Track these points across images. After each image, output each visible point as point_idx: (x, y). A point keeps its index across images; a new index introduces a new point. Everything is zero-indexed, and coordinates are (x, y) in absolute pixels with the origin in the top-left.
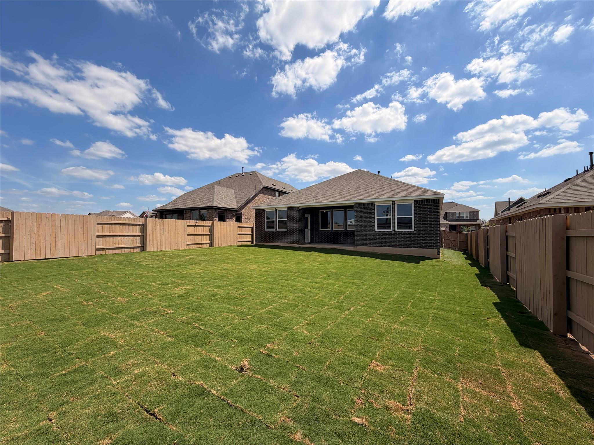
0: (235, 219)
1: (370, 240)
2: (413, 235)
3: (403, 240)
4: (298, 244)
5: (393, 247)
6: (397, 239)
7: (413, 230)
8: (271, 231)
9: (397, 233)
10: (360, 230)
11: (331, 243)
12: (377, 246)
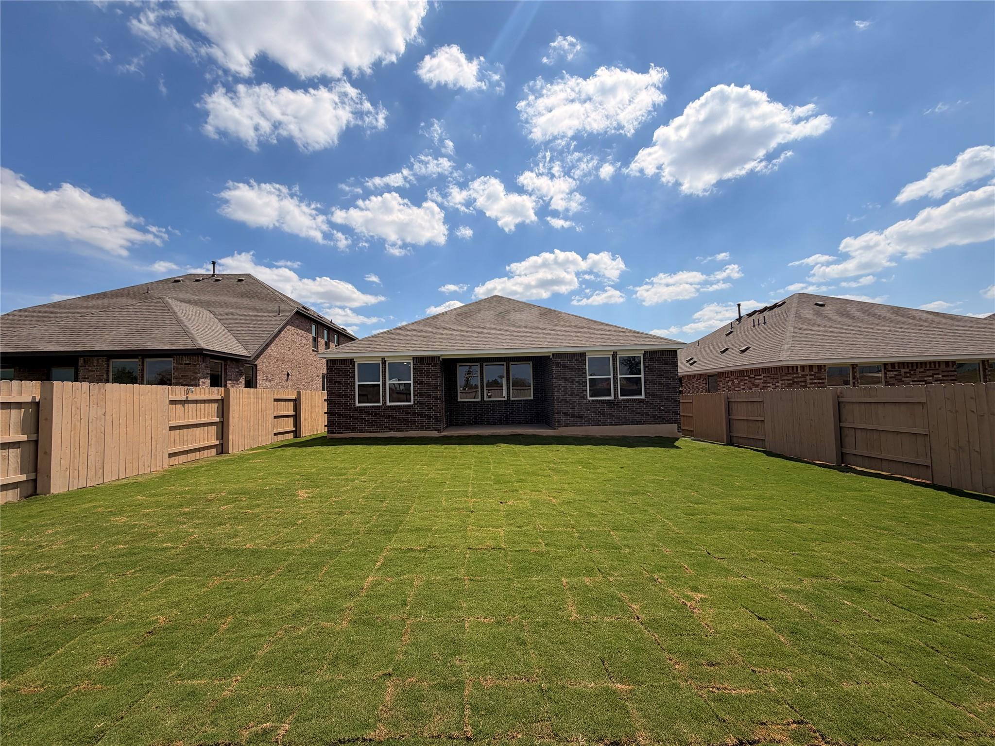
0: (244, 382)
1: (581, 416)
2: (644, 404)
3: (630, 413)
4: (439, 431)
5: (616, 425)
6: (621, 411)
7: (643, 397)
8: (373, 407)
9: (621, 402)
10: (562, 400)
11: (482, 424)
12: (592, 426)
